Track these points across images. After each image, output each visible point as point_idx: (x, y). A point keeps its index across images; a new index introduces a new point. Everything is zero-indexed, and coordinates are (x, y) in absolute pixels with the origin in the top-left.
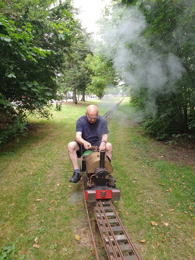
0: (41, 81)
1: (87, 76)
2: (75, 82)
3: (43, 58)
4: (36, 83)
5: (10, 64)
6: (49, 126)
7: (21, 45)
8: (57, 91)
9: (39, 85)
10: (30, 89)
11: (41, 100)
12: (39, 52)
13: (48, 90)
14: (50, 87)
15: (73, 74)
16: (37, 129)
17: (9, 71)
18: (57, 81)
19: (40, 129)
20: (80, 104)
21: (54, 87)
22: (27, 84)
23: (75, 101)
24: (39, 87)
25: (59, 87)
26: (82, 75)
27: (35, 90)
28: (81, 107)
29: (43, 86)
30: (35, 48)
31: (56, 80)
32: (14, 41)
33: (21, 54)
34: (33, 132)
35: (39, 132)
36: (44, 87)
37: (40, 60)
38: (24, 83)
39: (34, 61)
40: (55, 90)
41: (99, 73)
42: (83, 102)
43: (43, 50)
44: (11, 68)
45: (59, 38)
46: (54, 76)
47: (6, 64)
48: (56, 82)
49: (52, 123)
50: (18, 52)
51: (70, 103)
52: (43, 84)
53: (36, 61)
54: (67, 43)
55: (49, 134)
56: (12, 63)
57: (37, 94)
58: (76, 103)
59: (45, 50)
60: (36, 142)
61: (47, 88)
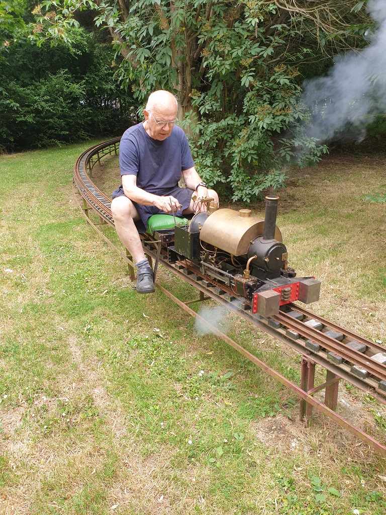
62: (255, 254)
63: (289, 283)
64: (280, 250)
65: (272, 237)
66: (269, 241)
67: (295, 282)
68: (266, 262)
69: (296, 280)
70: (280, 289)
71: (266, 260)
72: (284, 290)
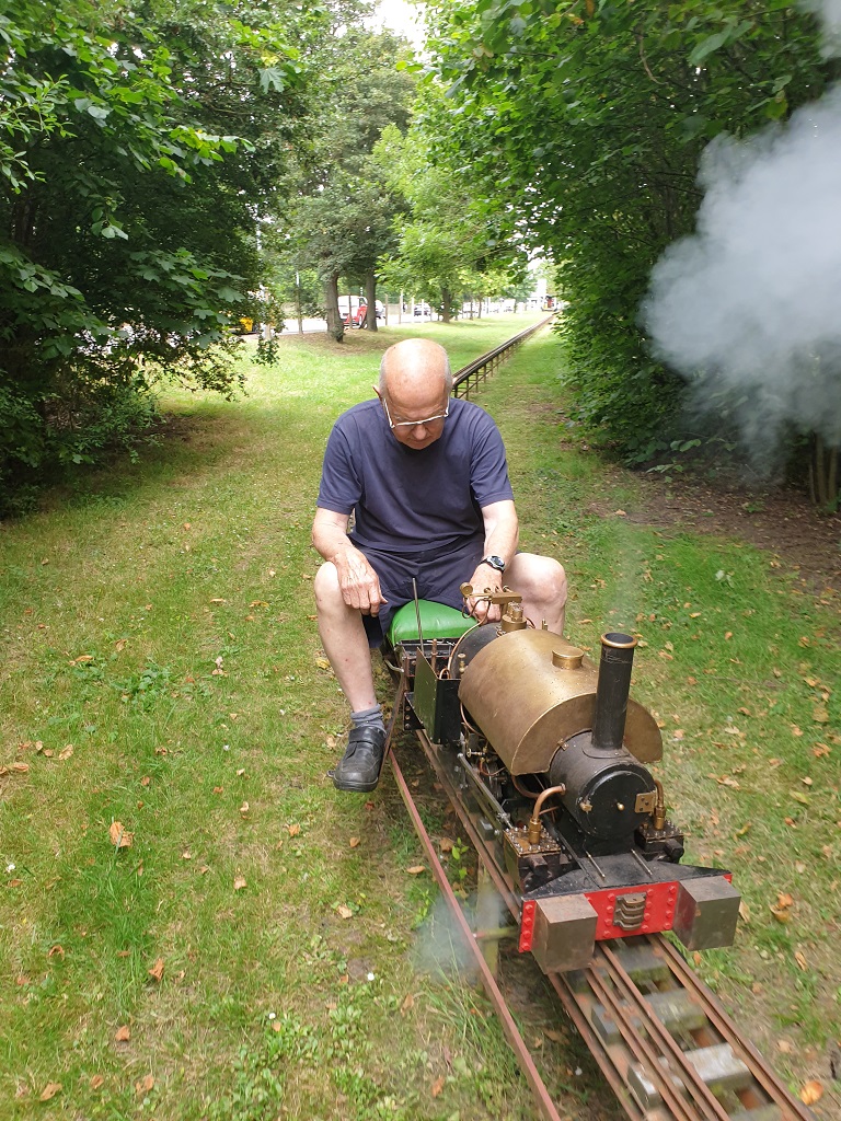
0: (202, 247)
1: (382, 219)
2: (333, 247)
3: (207, 163)
4: (187, 257)
5: (104, 191)
6: (234, 424)
7: (137, 124)
8: (261, 286)
9: (195, 262)
10: (165, 275)
11: (204, 317)
12: (194, 142)
13: (227, 282)
14: (233, 270)
15: (324, 211)
16: (190, 433)
17: (103, 218)
18: (259, 248)
19: (201, 432)
20: (355, 341)
21: (247, 269)
22: (158, 260)
23: (334, 329)
24: (197, 271)
25: (269, 271)
26: (364, 216)
27: (184, 280)
28: (360, 352)
29: (211, 266)
30: (181, 129)
31: (255, 241)
32: (117, 111)
33: (136, 155)
34: (178, 441)
35: (197, 441)
36: (215, 271)
37: (198, 171)
38: (147, 256)
39: (178, 174)
40: (252, 282)
41: (429, 207)
42: (371, 335)
43: (209, 138)
44: (111, 207)
45: (264, 82)
46: (248, 225)
47: (92, 192)
48: (254, 250)
49: (243, 414)
50: (127, 149)
51: (313, 338)
52: (209, 259)
53: (184, 175)
54: (293, 100)
55: (237, 450)
56: (112, 188)
57: (191, 295)
58: (340, 339)
59: (216, 138)
60: (194, 473)
61: (223, 274)
62: (563, 779)
63: (646, 879)
64: (633, 782)
65: (611, 743)
66: (602, 753)
67: (664, 881)
68: (581, 810)
69: (670, 873)
70: (611, 895)
71: (586, 806)
72: (623, 901)
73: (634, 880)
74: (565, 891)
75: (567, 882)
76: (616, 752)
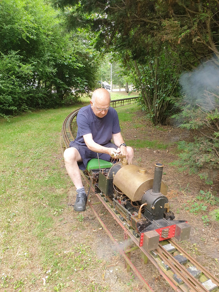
62: (146, 201)
64: (163, 201)
65: (158, 191)
66: (156, 194)
67: (173, 225)
68: (152, 209)
69: (173, 223)
70: (161, 230)
71: (153, 208)
72: (164, 231)
73: (165, 225)
74: (150, 230)
75: (150, 228)
76: (159, 194)
